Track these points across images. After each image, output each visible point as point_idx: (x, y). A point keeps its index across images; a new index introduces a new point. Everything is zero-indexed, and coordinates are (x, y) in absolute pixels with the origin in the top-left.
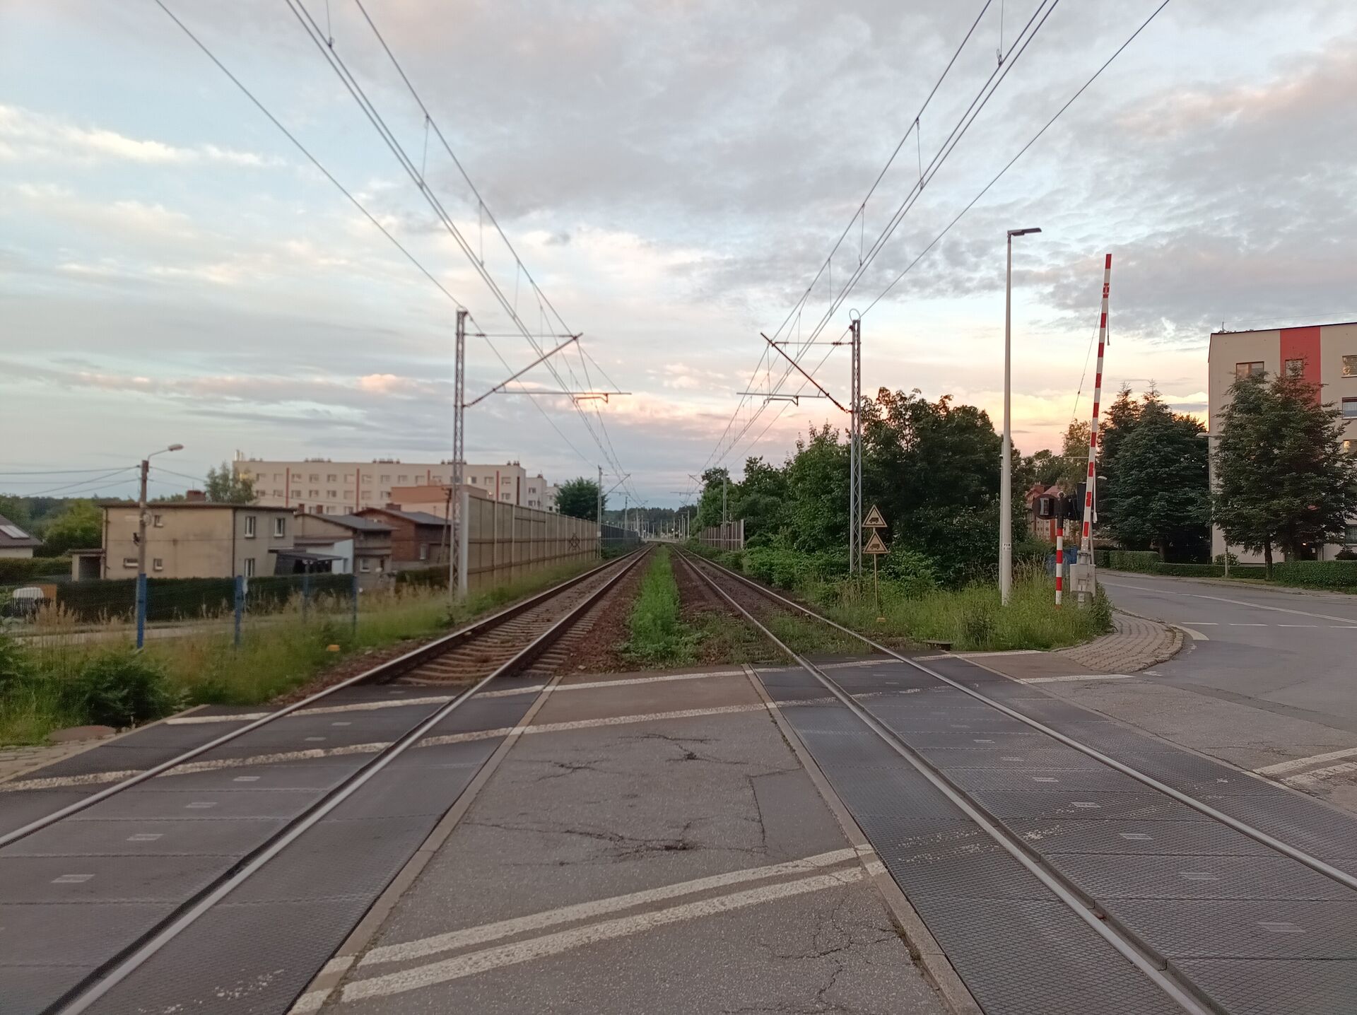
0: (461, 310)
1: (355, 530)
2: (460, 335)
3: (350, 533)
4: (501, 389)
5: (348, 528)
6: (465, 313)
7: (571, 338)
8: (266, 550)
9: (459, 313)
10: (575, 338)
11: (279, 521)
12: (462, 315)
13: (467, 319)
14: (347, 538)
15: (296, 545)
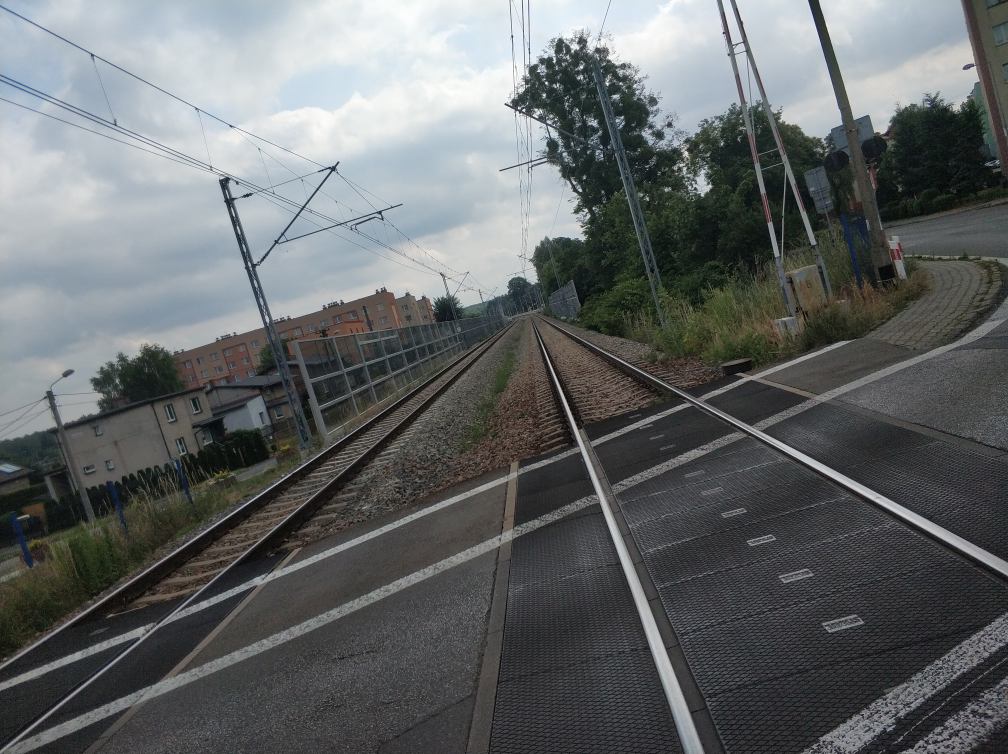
0: (222, 178)
1: (260, 388)
2: (229, 202)
3: (257, 392)
4: (283, 239)
5: (254, 388)
6: (227, 180)
7: (329, 171)
8: (190, 427)
9: (221, 181)
10: (333, 169)
11: (193, 400)
12: (224, 183)
13: (231, 185)
14: (258, 395)
15: (214, 415)
